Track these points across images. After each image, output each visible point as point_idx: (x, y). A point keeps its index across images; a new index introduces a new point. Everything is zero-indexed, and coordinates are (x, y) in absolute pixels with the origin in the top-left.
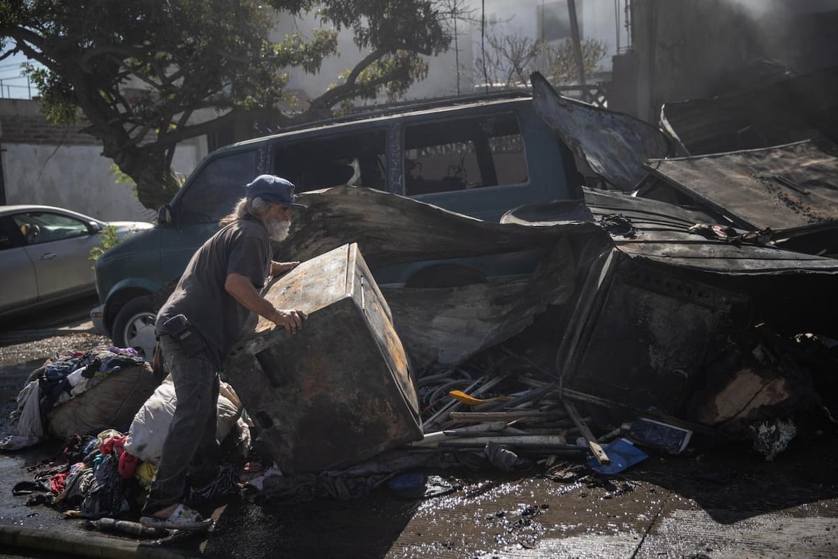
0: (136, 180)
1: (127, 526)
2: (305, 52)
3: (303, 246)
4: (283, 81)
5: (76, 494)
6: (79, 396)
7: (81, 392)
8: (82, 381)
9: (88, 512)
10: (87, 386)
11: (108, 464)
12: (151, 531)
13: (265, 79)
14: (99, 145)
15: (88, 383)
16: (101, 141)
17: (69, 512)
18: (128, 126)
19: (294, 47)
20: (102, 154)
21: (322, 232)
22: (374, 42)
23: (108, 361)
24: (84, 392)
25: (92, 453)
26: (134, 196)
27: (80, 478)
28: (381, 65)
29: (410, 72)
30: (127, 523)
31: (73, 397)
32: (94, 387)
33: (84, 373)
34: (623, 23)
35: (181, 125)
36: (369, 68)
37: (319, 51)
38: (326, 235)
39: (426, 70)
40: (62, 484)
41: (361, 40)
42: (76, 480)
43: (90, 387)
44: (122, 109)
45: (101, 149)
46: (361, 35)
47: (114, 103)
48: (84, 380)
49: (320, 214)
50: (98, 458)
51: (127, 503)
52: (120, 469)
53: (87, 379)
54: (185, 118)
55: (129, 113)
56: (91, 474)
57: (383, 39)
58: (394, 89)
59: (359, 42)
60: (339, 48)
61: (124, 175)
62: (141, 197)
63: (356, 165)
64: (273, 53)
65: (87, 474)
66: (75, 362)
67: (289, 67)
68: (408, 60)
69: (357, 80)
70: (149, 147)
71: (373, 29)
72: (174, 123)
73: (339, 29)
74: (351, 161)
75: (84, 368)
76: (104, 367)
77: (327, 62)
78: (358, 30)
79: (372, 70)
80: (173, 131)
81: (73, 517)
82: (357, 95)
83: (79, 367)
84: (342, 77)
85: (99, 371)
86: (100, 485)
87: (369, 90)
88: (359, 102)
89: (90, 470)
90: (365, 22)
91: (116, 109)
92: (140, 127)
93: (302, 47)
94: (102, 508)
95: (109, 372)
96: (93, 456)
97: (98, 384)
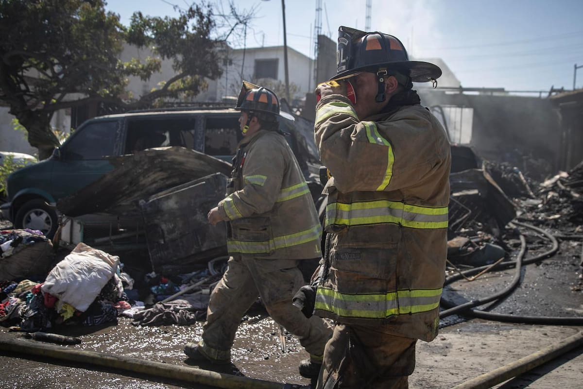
0: (28, 129)
1: (55, 337)
2: (142, 69)
3: (147, 176)
4: (126, 83)
5: (15, 316)
6: (7, 257)
7: (8, 255)
8: (10, 248)
9: (25, 328)
10: (13, 252)
11: (37, 300)
12: (71, 340)
13: (117, 81)
14: (7, 106)
15: (14, 249)
16: (9, 105)
17: (12, 328)
18: (26, 98)
19: (135, 65)
20: (9, 113)
21: (159, 169)
22: (184, 68)
23: (27, 238)
24: (11, 255)
25: (25, 292)
26: (25, 139)
27: (18, 307)
28: (183, 82)
29: (199, 87)
30: (54, 335)
31: (3, 258)
32: (17, 253)
33: (12, 244)
34: (312, 77)
35: (58, 100)
36: (177, 82)
37: (151, 69)
38: (161, 171)
39: (207, 87)
40: (3, 310)
41: (175, 68)
42: (15, 309)
43: (15, 252)
44: (23, 87)
45: (8, 109)
46: (177, 64)
47: (19, 83)
48: (12, 249)
49: (160, 160)
50: (29, 296)
51: (50, 323)
52: (46, 302)
53: (13, 248)
54: (61, 97)
55: (28, 90)
56: (25, 305)
57: (188, 67)
58: (188, 95)
59: (175, 67)
60: (161, 70)
61: (20, 125)
62: (30, 140)
63: (167, 135)
64: (123, 67)
65: (23, 305)
66: (5, 237)
67: (131, 76)
68: (199, 81)
69: (170, 88)
70: (38, 111)
71: (184, 62)
72: (55, 99)
73: (163, 59)
74: (165, 132)
75: (11, 241)
76: (24, 241)
77: (154, 75)
78: (176, 61)
79: (179, 84)
80: (54, 104)
81: (15, 330)
82: (168, 95)
83: (8, 240)
84: (161, 84)
85: (21, 243)
86: (34, 312)
87: (174, 94)
88: (167, 99)
89: (24, 302)
90: (180, 57)
91: (20, 87)
92: (35, 99)
93: (140, 66)
94: (35, 325)
95: (28, 244)
96: (26, 295)
97: (20, 251)
